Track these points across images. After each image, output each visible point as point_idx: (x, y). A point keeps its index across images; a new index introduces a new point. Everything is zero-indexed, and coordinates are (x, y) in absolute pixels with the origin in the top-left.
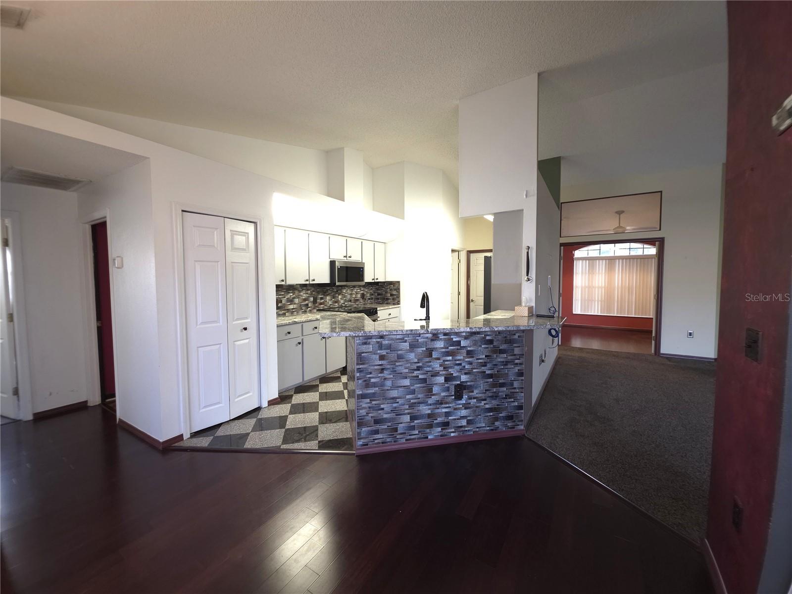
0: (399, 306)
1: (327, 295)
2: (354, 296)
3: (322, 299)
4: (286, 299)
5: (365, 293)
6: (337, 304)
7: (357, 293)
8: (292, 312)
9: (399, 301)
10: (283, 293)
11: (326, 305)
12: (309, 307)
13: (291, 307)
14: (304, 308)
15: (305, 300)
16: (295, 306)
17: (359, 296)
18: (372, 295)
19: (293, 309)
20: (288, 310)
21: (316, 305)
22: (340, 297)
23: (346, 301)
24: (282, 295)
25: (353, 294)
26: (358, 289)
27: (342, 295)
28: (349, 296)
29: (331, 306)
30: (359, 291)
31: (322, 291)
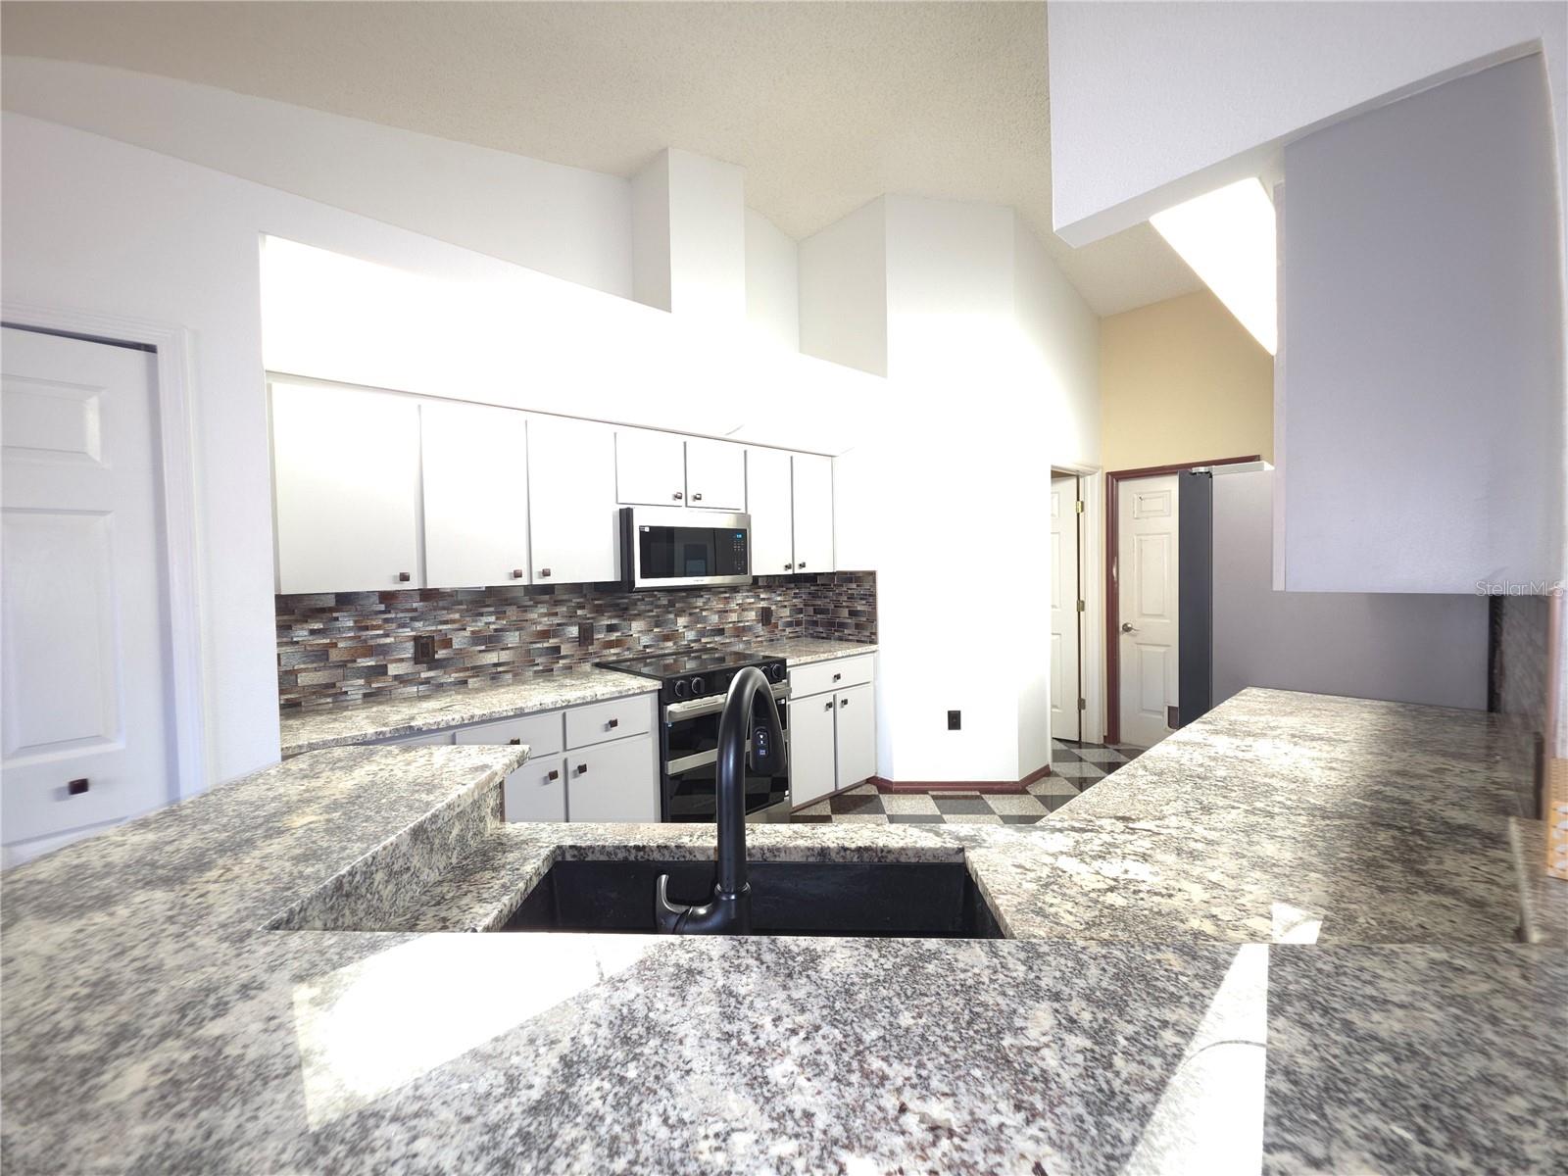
0: (873, 647)
1: (638, 616)
2: (734, 617)
3: (611, 628)
4: (467, 633)
5: (773, 607)
6: (670, 644)
7: (743, 608)
8: (494, 676)
9: (875, 634)
10: (457, 616)
11: (628, 649)
12: (564, 657)
13: (492, 658)
14: (547, 663)
15: (545, 635)
16: (505, 656)
17: (752, 615)
18: (800, 611)
19: (496, 665)
20: (477, 670)
21: (591, 649)
22: (682, 621)
23: (702, 633)
24: (453, 621)
25: (731, 611)
26: (748, 597)
27: (690, 614)
28: (715, 618)
29: (648, 650)
30: (752, 600)
31: (611, 606)
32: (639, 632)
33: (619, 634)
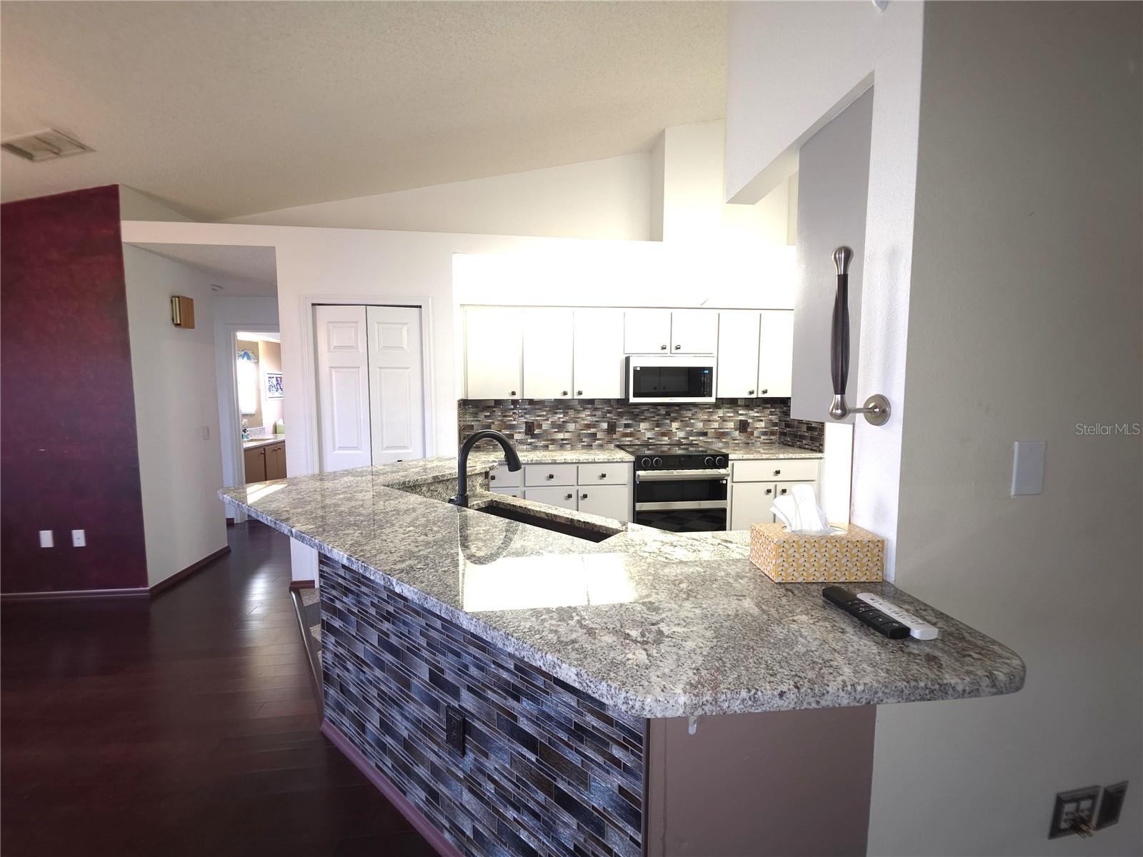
1: (643, 420)
2: (716, 425)
3: (627, 426)
4: (550, 422)
5: (750, 421)
6: (666, 438)
7: (723, 420)
8: (562, 445)
9: (822, 445)
10: (545, 413)
11: (638, 439)
12: (598, 440)
13: (561, 436)
14: (589, 440)
15: (588, 426)
16: (567, 436)
17: (731, 425)
18: (776, 424)
19: (562, 440)
20: (553, 441)
21: (614, 436)
22: (675, 425)
23: (690, 434)
24: (543, 416)
25: (713, 421)
26: (728, 412)
27: (682, 421)
28: (700, 425)
29: (650, 441)
30: (732, 415)
31: (628, 412)
32: (645, 429)
33: (632, 429)
